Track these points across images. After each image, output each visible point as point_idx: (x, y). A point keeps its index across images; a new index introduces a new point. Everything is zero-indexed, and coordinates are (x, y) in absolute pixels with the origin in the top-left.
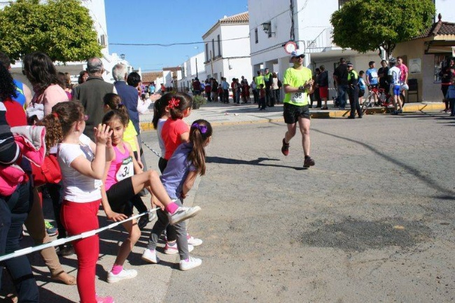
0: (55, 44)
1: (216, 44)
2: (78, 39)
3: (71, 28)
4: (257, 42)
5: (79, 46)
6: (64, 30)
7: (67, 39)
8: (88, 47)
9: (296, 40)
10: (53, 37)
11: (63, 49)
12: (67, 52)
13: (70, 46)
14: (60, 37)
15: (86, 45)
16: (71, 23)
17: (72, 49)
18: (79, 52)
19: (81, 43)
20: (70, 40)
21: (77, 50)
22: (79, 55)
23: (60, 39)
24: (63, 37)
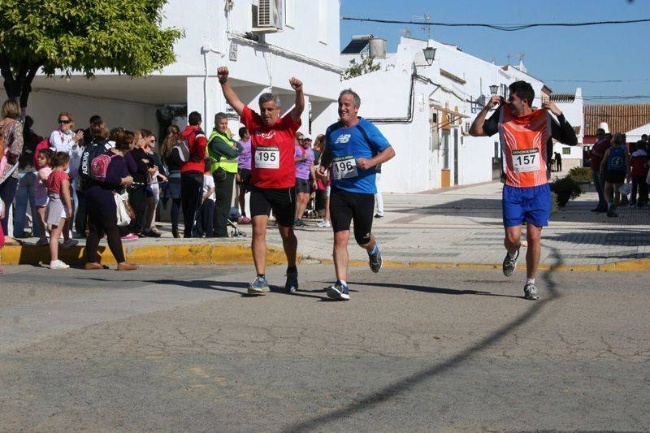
0: (12, 24)
5: (84, 34)
7: (43, 12)
8: (104, 35)
12: (45, 45)
13: (52, 32)
15: (102, 28)
17: (61, 39)
18: (80, 48)
19: (88, 23)
20: (53, 16)
21: (76, 42)
22: (78, 55)
23: (24, 13)
24: (32, 8)
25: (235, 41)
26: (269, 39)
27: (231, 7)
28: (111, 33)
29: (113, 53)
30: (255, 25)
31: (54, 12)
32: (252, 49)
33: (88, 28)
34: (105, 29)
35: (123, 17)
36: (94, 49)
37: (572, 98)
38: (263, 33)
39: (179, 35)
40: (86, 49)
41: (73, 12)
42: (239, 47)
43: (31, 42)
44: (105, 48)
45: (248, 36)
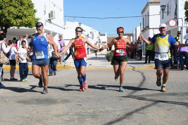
0: (6, 17)
1: (147, 17)
2: (21, 14)
3: (16, 8)
4: (163, 18)
5: (21, 19)
6: (12, 9)
7: (13, 14)
8: (26, 19)
9: (177, 18)
10: (5, 13)
11: (11, 20)
12: (13, 21)
13: (15, 18)
14: (9, 13)
15: (26, 17)
16: (17, 5)
17: (17, 20)
18: (21, 22)
19: (22, 16)
20: (15, 15)
21: (20, 21)
22: (20, 23)
23: (9, 14)
24: (11, 13)
25: (46, 21)
26: (52, 20)
27: (45, 13)
28: (28, 19)
29: (28, 23)
30: (49, 17)
31: (16, 14)
32: (49, 23)
33: (23, 17)
34: (26, 18)
35: (30, 15)
36: (24, 22)
37: (105, 35)
38: (51, 19)
39: (40, 19)
40: (22, 22)
41: (20, 14)
42: (47, 22)
43: (10, 20)
44: (26, 22)
45: (48, 20)
